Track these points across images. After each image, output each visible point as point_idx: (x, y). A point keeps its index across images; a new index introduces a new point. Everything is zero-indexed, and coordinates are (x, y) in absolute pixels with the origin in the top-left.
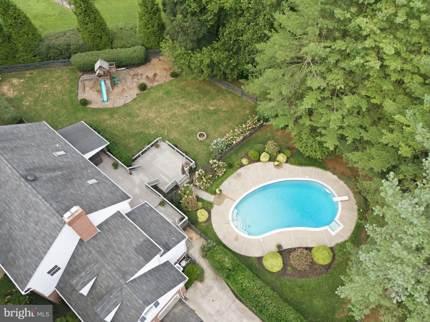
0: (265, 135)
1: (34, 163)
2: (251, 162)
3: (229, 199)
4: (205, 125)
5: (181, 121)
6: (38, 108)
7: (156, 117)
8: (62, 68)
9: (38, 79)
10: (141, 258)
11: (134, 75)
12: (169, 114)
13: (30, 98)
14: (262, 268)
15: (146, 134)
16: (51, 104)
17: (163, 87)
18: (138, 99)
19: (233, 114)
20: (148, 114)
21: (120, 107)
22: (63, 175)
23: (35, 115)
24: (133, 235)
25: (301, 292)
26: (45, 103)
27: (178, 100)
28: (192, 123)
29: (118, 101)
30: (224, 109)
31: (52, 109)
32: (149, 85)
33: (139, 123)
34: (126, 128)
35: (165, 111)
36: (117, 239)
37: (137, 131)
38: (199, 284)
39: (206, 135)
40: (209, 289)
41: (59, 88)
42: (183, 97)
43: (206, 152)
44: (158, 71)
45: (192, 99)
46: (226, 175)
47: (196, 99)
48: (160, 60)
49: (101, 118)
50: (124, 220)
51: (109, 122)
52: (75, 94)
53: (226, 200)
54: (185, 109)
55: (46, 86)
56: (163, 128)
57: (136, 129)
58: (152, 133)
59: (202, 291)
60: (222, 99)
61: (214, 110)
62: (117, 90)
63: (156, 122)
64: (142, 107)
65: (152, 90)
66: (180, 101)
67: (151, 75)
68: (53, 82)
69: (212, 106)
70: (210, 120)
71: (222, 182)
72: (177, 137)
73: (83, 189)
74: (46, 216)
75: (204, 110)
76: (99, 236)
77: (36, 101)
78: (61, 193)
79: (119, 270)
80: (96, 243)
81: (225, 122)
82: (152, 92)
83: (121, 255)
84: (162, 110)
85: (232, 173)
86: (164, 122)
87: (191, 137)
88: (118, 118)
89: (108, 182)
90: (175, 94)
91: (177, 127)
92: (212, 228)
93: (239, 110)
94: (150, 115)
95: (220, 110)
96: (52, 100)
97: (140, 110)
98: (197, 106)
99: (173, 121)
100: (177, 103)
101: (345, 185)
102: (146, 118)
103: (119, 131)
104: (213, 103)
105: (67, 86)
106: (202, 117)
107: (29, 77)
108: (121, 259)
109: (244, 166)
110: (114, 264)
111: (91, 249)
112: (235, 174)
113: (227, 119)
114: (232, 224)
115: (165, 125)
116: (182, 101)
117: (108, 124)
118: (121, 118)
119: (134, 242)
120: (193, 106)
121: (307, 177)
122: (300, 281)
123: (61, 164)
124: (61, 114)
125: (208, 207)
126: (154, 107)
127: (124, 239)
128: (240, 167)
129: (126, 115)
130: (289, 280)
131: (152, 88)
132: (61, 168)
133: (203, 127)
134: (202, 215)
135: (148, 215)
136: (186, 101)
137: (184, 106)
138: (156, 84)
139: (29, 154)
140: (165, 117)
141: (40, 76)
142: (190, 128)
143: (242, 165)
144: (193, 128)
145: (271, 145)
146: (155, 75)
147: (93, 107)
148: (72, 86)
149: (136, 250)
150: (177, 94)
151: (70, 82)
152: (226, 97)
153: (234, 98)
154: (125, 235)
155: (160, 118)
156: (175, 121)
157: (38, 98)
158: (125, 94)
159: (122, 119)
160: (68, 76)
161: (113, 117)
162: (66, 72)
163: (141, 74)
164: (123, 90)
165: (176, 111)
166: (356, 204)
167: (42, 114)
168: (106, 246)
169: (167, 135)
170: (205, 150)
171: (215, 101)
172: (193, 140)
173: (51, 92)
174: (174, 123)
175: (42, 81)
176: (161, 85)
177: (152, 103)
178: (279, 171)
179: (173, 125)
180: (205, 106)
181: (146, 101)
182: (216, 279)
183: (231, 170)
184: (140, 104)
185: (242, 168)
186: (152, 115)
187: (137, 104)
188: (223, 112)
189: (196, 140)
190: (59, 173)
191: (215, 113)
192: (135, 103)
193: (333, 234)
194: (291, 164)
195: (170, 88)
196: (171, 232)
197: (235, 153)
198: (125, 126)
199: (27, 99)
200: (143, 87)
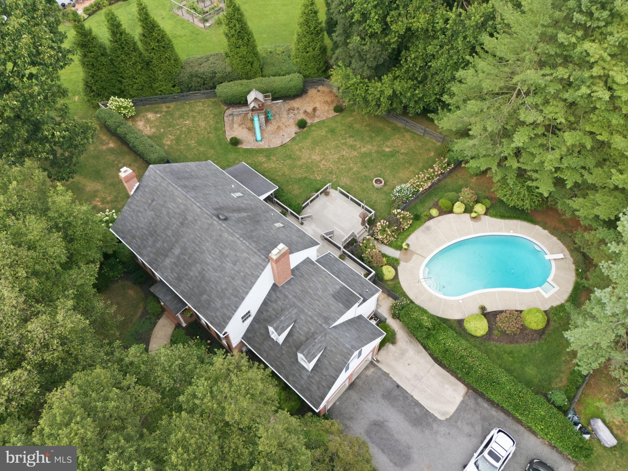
0: (456, 183)
1: (218, 202)
2: (442, 212)
3: (418, 256)
4: (381, 170)
5: (351, 165)
6: (182, 147)
7: (321, 160)
8: (203, 100)
9: (177, 114)
10: (341, 305)
11: (289, 110)
12: (337, 156)
13: (170, 136)
14: (463, 332)
15: (311, 180)
16: (196, 143)
17: (326, 124)
18: (298, 138)
19: (415, 157)
20: (311, 156)
21: (277, 148)
22: (248, 216)
23: (179, 156)
24: (328, 281)
25: (511, 359)
26: (189, 142)
27: (346, 139)
28: (365, 167)
29: (274, 140)
30: (402, 151)
31: (198, 150)
32: (309, 121)
33: (301, 167)
34: (287, 173)
35: (331, 153)
36: (312, 285)
37: (300, 175)
38: (391, 346)
39: (383, 182)
40: (403, 353)
41: (203, 124)
42: (351, 136)
43: (385, 201)
44: (317, 105)
45: (362, 139)
46: (412, 228)
47: (368, 139)
48: (319, 91)
49: (256, 160)
50: (315, 267)
51: (266, 165)
52: (221, 132)
53: (415, 257)
54: (355, 150)
55: (187, 122)
56: (331, 173)
57: (299, 173)
58: (318, 179)
59: (396, 354)
60: (399, 139)
61: (391, 152)
62: (271, 127)
63: (322, 166)
64: (303, 148)
65: (314, 128)
66: (347, 140)
67: (310, 110)
68: (194, 117)
69: (388, 147)
70: (387, 164)
71: (408, 235)
72: (348, 183)
73: (273, 232)
74: (245, 255)
75: (378, 152)
76: (293, 282)
77: (178, 140)
78: (254, 234)
79: (320, 315)
80: (291, 288)
81: (405, 166)
82: (314, 131)
83: (319, 301)
84: (327, 151)
85: (420, 226)
86: (331, 166)
87: (366, 184)
88: (276, 160)
89: (293, 226)
90: (341, 132)
91: (347, 172)
92: (400, 286)
93: (421, 152)
94: (314, 157)
95: (398, 152)
96: (196, 139)
97: (301, 151)
98: (370, 147)
99: (342, 165)
100: (345, 144)
101: (559, 242)
102: (309, 161)
103: (279, 176)
104: (389, 144)
105: (212, 122)
106: (377, 161)
107: (167, 112)
108: (320, 305)
109: (434, 217)
110: (314, 310)
111: (287, 293)
112: (422, 228)
113: (408, 163)
114: (424, 284)
115: (332, 170)
116: (350, 141)
117: (265, 168)
118: (279, 161)
119: (330, 289)
120: (364, 147)
121: (511, 231)
122: (509, 347)
123: (243, 206)
124: (209, 155)
125: (394, 263)
126: (317, 148)
127: (319, 286)
128: (429, 220)
129: (285, 157)
130: (495, 346)
131: (312, 125)
132: (244, 209)
133: (379, 172)
134: (388, 272)
135: (334, 265)
136: (355, 141)
137: (353, 147)
138: (316, 120)
139: (211, 194)
140: (331, 160)
141: (178, 110)
142: (363, 173)
143: (431, 217)
144: (366, 173)
145: (466, 193)
146: (315, 110)
147: (245, 147)
148: (217, 123)
149: (333, 296)
150: (343, 132)
151: (214, 117)
152: (404, 136)
153: (414, 137)
154: (319, 282)
155: (326, 161)
156: (344, 164)
157: (180, 136)
158: (281, 133)
159: (281, 163)
160: (211, 111)
161: (270, 160)
162: (209, 105)
163: (298, 108)
164: (279, 127)
165: (344, 153)
166: (574, 263)
167: (188, 155)
168: (302, 291)
169: (336, 181)
170: (383, 199)
171: (390, 141)
172: (367, 187)
173: (194, 129)
174: (344, 167)
175: (181, 116)
176: (323, 122)
177: (315, 143)
178: (477, 224)
179: (342, 169)
180: (379, 146)
181: (307, 141)
182: (411, 342)
183: (418, 222)
184: (300, 145)
185: (431, 221)
186: (316, 157)
187: (297, 144)
188: (401, 154)
189: (370, 186)
190: (245, 214)
191: (392, 156)
192: (294, 144)
193: (546, 296)
194: (491, 216)
195: (334, 125)
196: (362, 284)
197: (421, 203)
198: (286, 170)
199: (167, 137)
200: (302, 124)
